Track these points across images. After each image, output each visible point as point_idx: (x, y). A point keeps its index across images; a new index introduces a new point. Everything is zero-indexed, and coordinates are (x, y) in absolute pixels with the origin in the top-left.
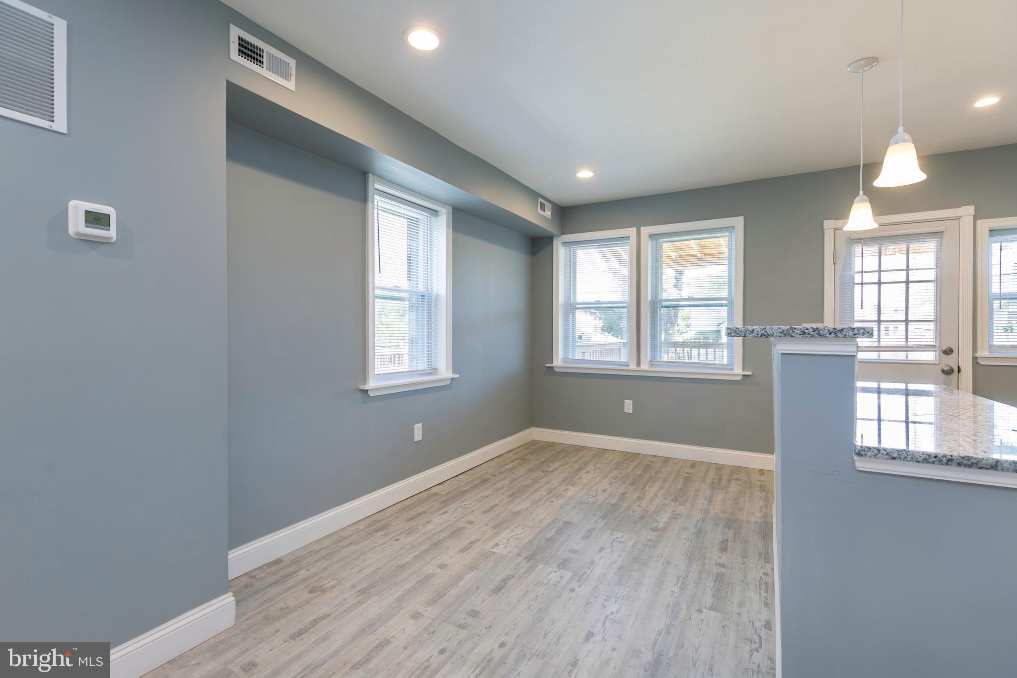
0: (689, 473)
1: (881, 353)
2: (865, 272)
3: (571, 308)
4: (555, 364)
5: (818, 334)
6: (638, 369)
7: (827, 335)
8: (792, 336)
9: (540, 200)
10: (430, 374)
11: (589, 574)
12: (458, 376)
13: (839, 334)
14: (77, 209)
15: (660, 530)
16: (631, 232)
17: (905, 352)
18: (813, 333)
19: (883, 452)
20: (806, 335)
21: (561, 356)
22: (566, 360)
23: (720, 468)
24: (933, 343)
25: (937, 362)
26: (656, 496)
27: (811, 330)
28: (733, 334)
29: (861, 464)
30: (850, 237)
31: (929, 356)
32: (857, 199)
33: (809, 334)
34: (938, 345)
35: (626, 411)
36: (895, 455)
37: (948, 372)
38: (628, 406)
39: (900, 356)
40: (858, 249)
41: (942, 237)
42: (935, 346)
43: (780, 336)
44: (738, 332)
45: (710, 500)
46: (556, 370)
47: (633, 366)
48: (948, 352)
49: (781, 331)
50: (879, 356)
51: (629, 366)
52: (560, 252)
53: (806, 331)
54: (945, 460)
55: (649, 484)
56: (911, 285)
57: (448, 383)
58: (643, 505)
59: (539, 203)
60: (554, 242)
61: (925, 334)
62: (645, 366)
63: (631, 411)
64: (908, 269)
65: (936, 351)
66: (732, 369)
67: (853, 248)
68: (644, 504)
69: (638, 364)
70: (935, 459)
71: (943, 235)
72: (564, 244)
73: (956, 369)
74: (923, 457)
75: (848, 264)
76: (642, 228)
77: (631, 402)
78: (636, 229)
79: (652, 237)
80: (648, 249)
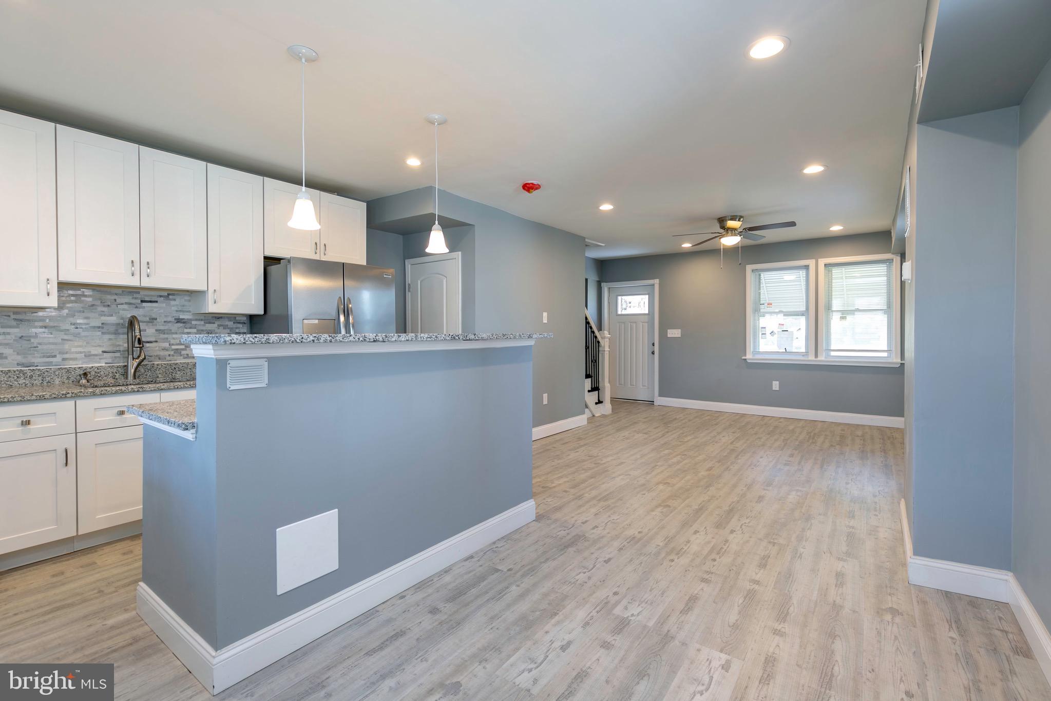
11: (594, 609)
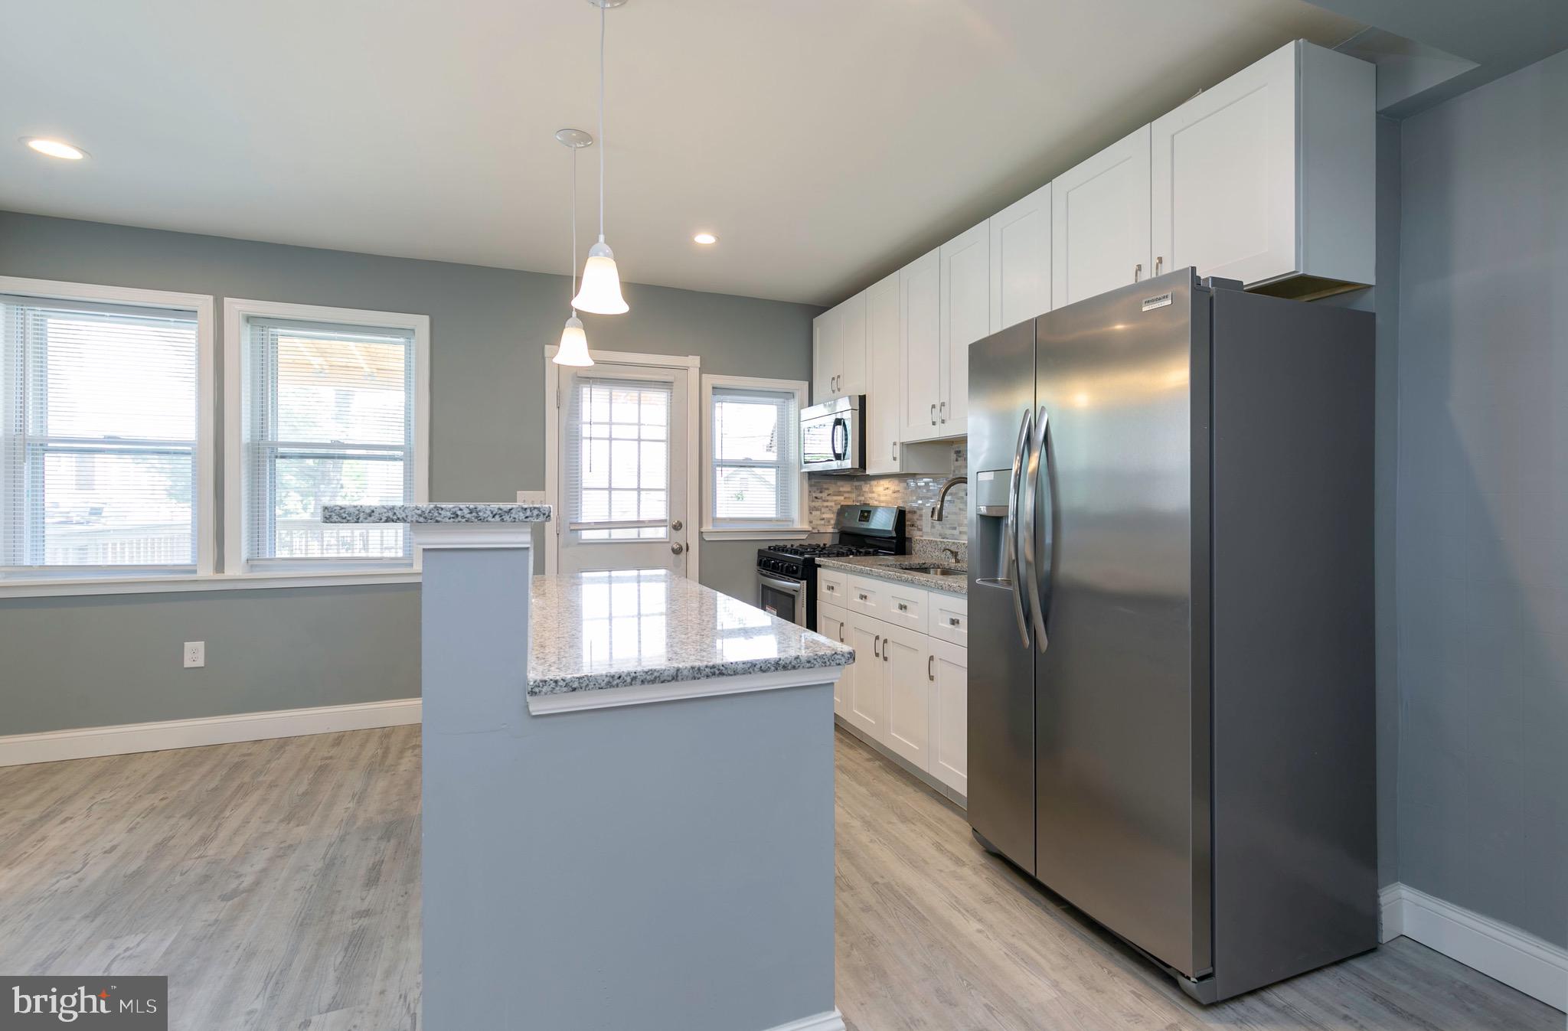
0: (327, 758)
1: (612, 530)
2: (595, 423)
5: (477, 517)
6: (219, 577)
7: (490, 519)
8: (437, 521)
13: (506, 518)
15: (243, 892)
17: (637, 529)
18: (468, 516)
19: (561, 683)
20: (459, 519)
23: (387, 733)
24: (663, 517)
25: (668, 540)
26: (246, 822)
27: (466, 511)
28: (335, 518)
29: (537, 706)
30: (576, 373)
31: (661, 533)
32: (569, 321)
33: (463, 517)
34: (668, 518)
35: (188, 664)
36: (576, 685)
37: (677, 551)
38: (194, 654)
39: (631, 534)
40: (585, 391)
41: (671, 389)
42: (666, 521)
43: (417, 522)
44: (344, 515)
45: (360, 798)
47: (206, 572)
48: (677, 527)
49: (419, 512)
50: (610, 535)
51: (195, 572)
53: (459, 513)
54: (629, 679)
55: (233, 803)
56: (642, 443)
58: (211, 852)
61: (656, 507)
62: (235, 570)
63: (200, 663)
64: (639, 424)
65: (666, 526)
66: (411, 565)
67: (580, 389)
68: (212, 850)
69: (220, 566)
70: (618, 681)
71: (672, 386)
73: (684, 548)
74: (606, 680)
75: (575, 412)
76: (227, 300)
77: (200, 645)
78: (211, 298)
79: (249, 319)
80: (241, 342)
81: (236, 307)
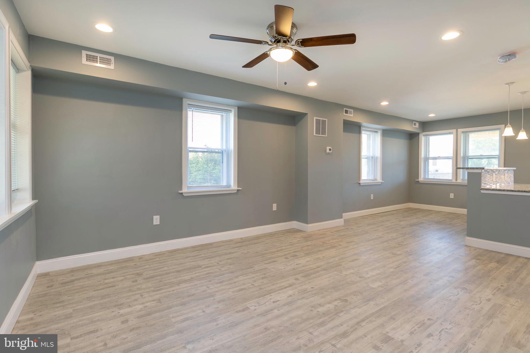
3: (427, 159)
4: (419, 180)
6: (456, 182)
9: (414, 122)
10: (374, 181)
12: (384, 181)
14: (328, 148)
16: (454, 131)
21: (422, 177)
22: (424, 178)
29: (482, 191)
35: (451, 197)
38: (452, 196)
46: (420, 182)
47: (454, 181)
51: (452, 181)
52: (422, 139)
57: (380, 183)
59: (414, 123)
60: (420, 135)
62: (459, 181)
63: (453, 197)
69: (456, 180)
72: (424, 135)
76: (459, 129)
77: (453, 194)
78: (455, 130)
79: (463, 132)
80: (462, 137)
81: (460, 130)
